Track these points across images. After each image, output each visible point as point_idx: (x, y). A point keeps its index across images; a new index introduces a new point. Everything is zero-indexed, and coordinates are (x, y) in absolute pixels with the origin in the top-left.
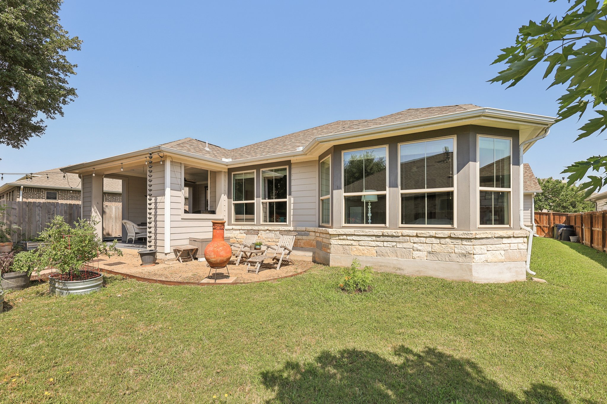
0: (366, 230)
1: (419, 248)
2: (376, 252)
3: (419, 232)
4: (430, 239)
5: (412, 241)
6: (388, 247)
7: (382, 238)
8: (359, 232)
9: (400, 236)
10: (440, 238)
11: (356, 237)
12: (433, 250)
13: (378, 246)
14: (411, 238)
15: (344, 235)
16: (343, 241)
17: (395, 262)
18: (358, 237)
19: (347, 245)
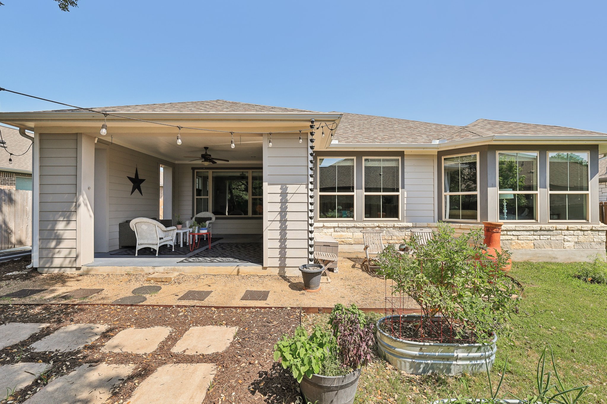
0: (526, 225)
1: (569, 239)
2: (534, 245)
3: (570, 226)
4: (577, 231)
5: (563, 234)
6: (543, 240)
7: (539, 232)
8: (520, 227)
9: (553, 230)
10: (584, 231)
11: (516, 232)
12: (579, 241)
13: (535, 240)
14: (563, 232)
15: (506, 230)
16: (503, 236)
17: (550, 253)
18: (518, 232)
19: (507, 240)
